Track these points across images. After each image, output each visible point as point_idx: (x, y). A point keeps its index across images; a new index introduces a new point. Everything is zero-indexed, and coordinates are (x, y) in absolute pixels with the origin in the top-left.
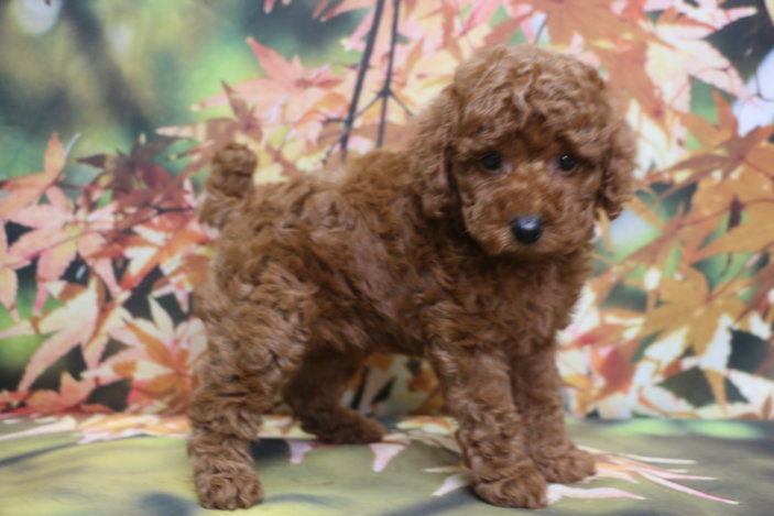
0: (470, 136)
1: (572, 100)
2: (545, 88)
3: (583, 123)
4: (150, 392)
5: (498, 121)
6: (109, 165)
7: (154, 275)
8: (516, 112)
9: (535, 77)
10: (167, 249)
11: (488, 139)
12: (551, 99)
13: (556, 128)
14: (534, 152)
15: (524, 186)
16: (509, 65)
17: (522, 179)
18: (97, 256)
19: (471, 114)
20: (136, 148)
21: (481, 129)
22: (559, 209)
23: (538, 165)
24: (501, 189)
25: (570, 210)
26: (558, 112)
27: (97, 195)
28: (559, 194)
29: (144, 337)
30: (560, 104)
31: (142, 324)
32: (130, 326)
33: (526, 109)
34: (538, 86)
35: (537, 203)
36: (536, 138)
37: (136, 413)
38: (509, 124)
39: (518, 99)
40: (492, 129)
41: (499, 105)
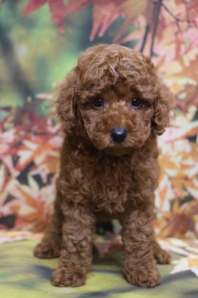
0: (87, 89)
1: (138, 71)
2: (125, 65)
3: (145, 82)
4: (26, 220)
5: (101, 81)
6: (13, 111)
7: (31, 165)
8: (111, 76)
9: (119, 59)
10: (38, 152)
11: (96, 90)
12: (128, 70)
13: (131, 84)
14: (120, 97)
15: (116, 113)
16: (106, 54)
17: (115, 110)
18: (5, 154)
19: (87, 78)
20: (26, 104)
21: (93, 85)
22: (135, 124)
23: (123, 103)
24: (105, 115)
25: (140, 124)
26: (132, 76)
27: (7, 125)
28: (134, 116)
29: (24, 194)
30: (133, 73)
31: (24, 188)
32: (19, 189)
33: (116, 75)
34: (121, 64)
35: (124, 121)
36: (122, 90)
37: (19, 230)
38: (107, 83)
39: (112, 70)
40: (99, 85)
41: (102, 73)
